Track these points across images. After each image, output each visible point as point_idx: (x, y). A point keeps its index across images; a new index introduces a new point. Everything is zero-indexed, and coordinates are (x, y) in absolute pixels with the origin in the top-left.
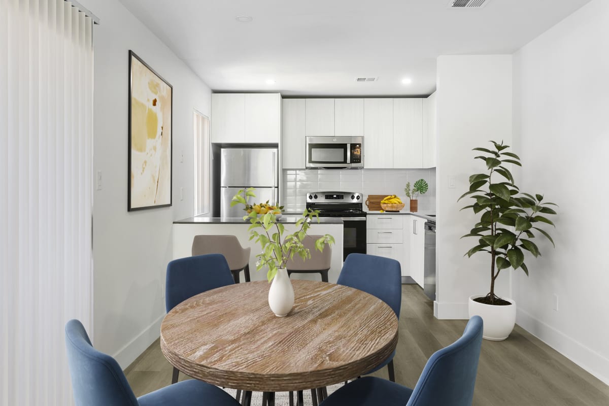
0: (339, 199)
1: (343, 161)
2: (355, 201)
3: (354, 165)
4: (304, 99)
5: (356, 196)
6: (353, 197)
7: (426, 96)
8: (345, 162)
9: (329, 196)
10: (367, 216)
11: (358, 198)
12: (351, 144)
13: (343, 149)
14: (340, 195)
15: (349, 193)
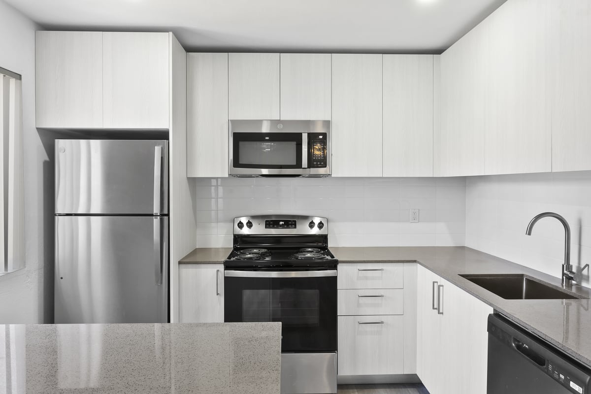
0: (288, 227)
1: (295, 163)
2: (315, 231)
3: (313, 171)
4: (226, 54)
5: (317, 221)
6: (312, 225)
7: (439, 51)
8: (299, 165)
9: (272, 222)
10: (339, 266)
11: (321, 225)
12: (309, 134)
13: (294, 143)
14: (290, 221)
15: (305, 218)
